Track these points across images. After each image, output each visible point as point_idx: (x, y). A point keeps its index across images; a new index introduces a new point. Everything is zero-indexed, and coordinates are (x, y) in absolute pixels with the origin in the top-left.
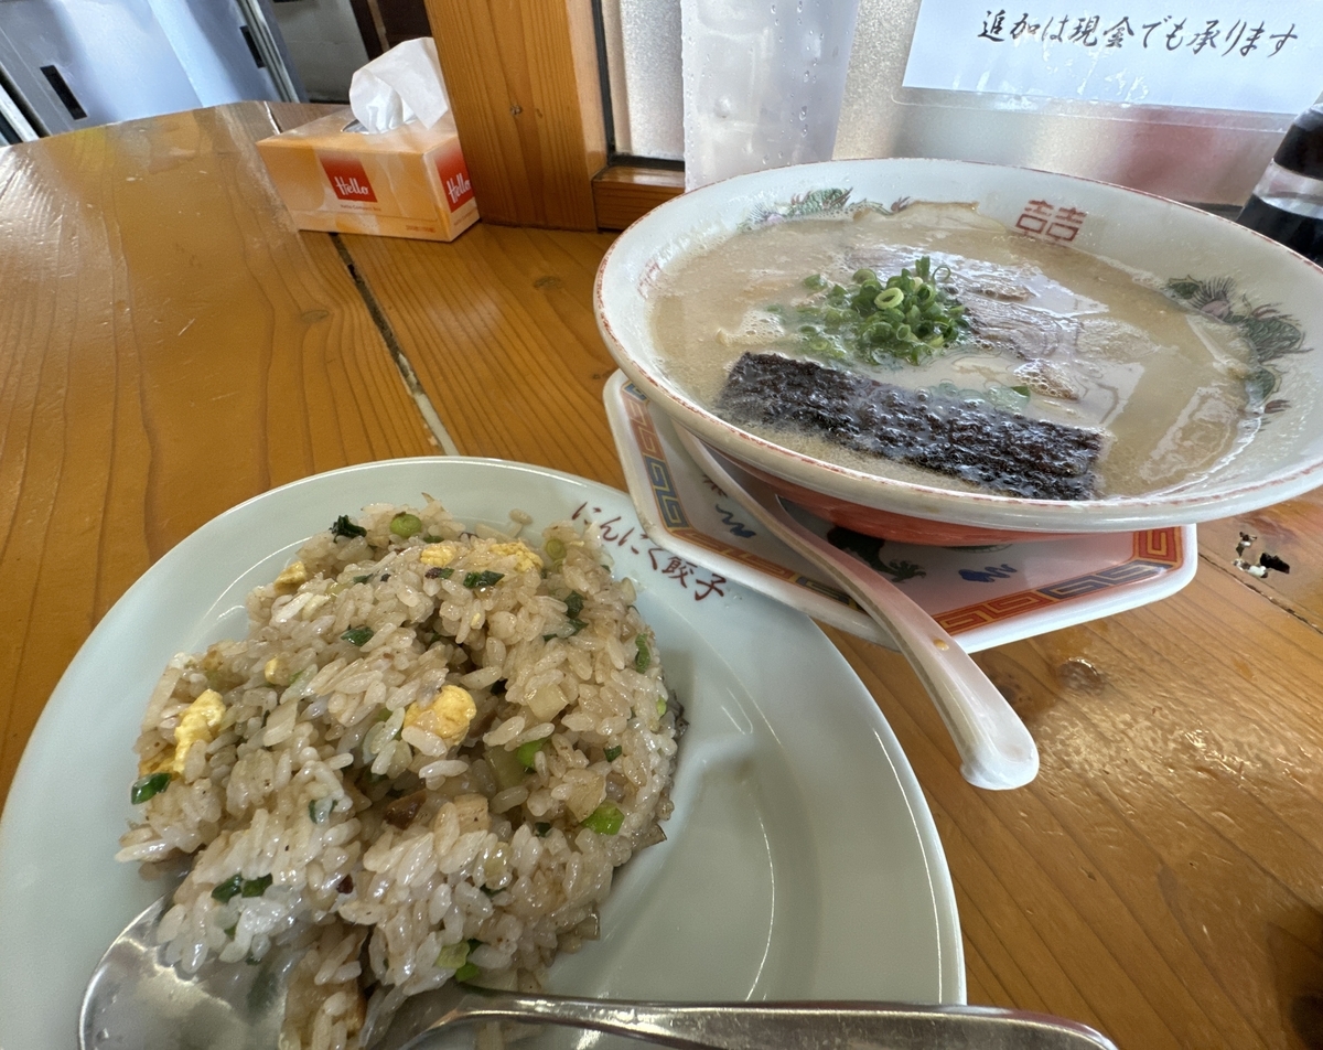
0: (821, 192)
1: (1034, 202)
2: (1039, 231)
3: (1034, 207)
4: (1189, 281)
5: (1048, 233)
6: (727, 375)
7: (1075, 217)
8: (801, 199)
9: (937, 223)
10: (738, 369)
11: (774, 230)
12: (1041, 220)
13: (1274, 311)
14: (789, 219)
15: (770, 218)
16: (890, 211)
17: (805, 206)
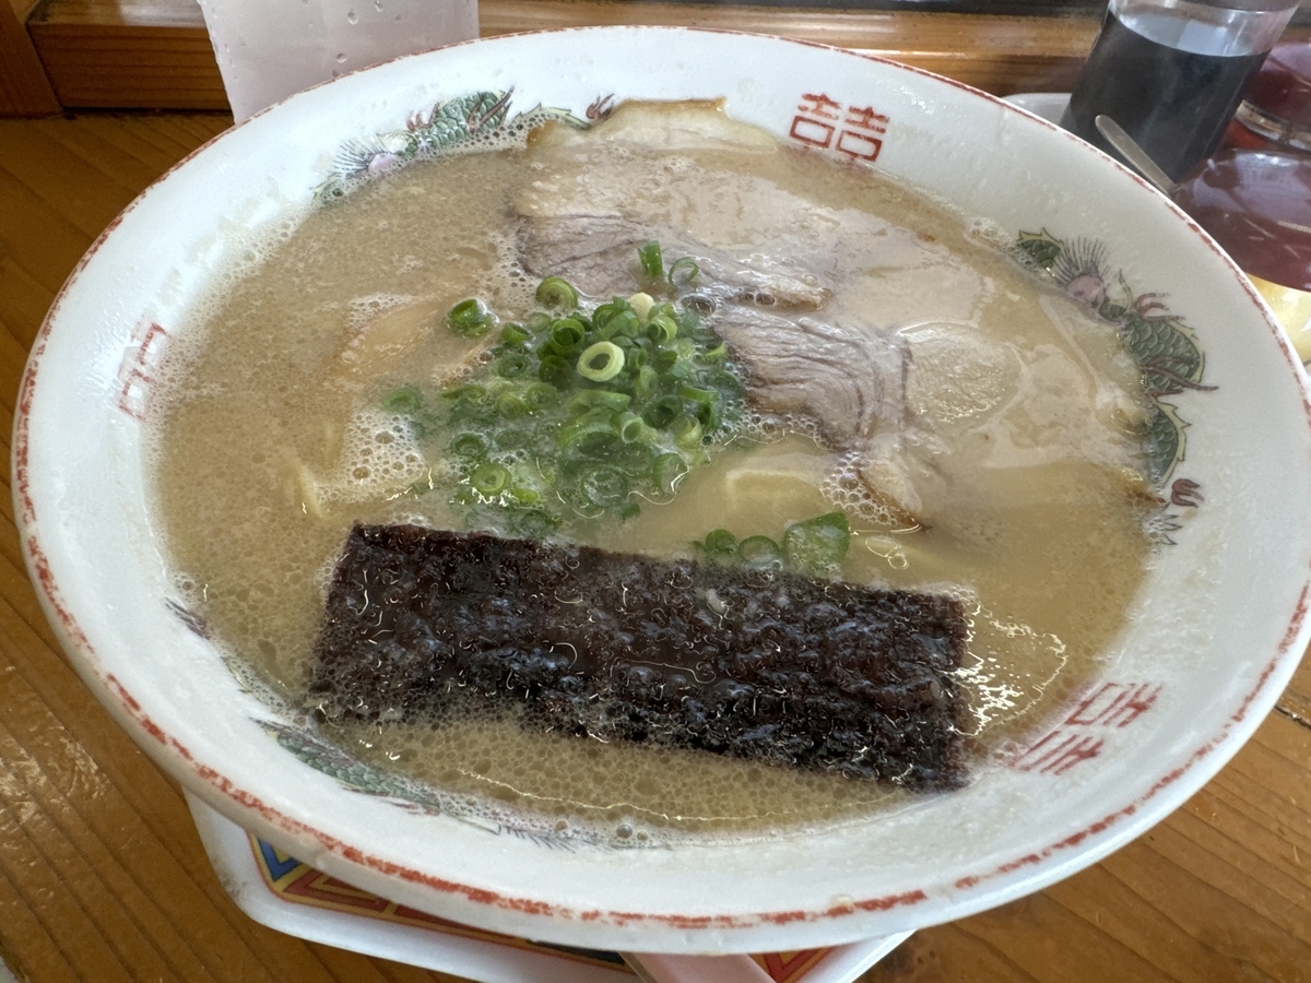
0: (459, 101)
1: (810, 97)
2: (825, 144)
3: (812, 105)
4: (1045, 238)
5: (839, 147)
6: (324, 595)
7: (875, 122)
8: (425, 119)
9: (667, 141)
10: (345, 577)
11: (384, 187)
12: (824, 126)
13: (1161, 306)
14: (411, 160)
15: (373, 164)
16: (586, 120)
17: (435, 130)
